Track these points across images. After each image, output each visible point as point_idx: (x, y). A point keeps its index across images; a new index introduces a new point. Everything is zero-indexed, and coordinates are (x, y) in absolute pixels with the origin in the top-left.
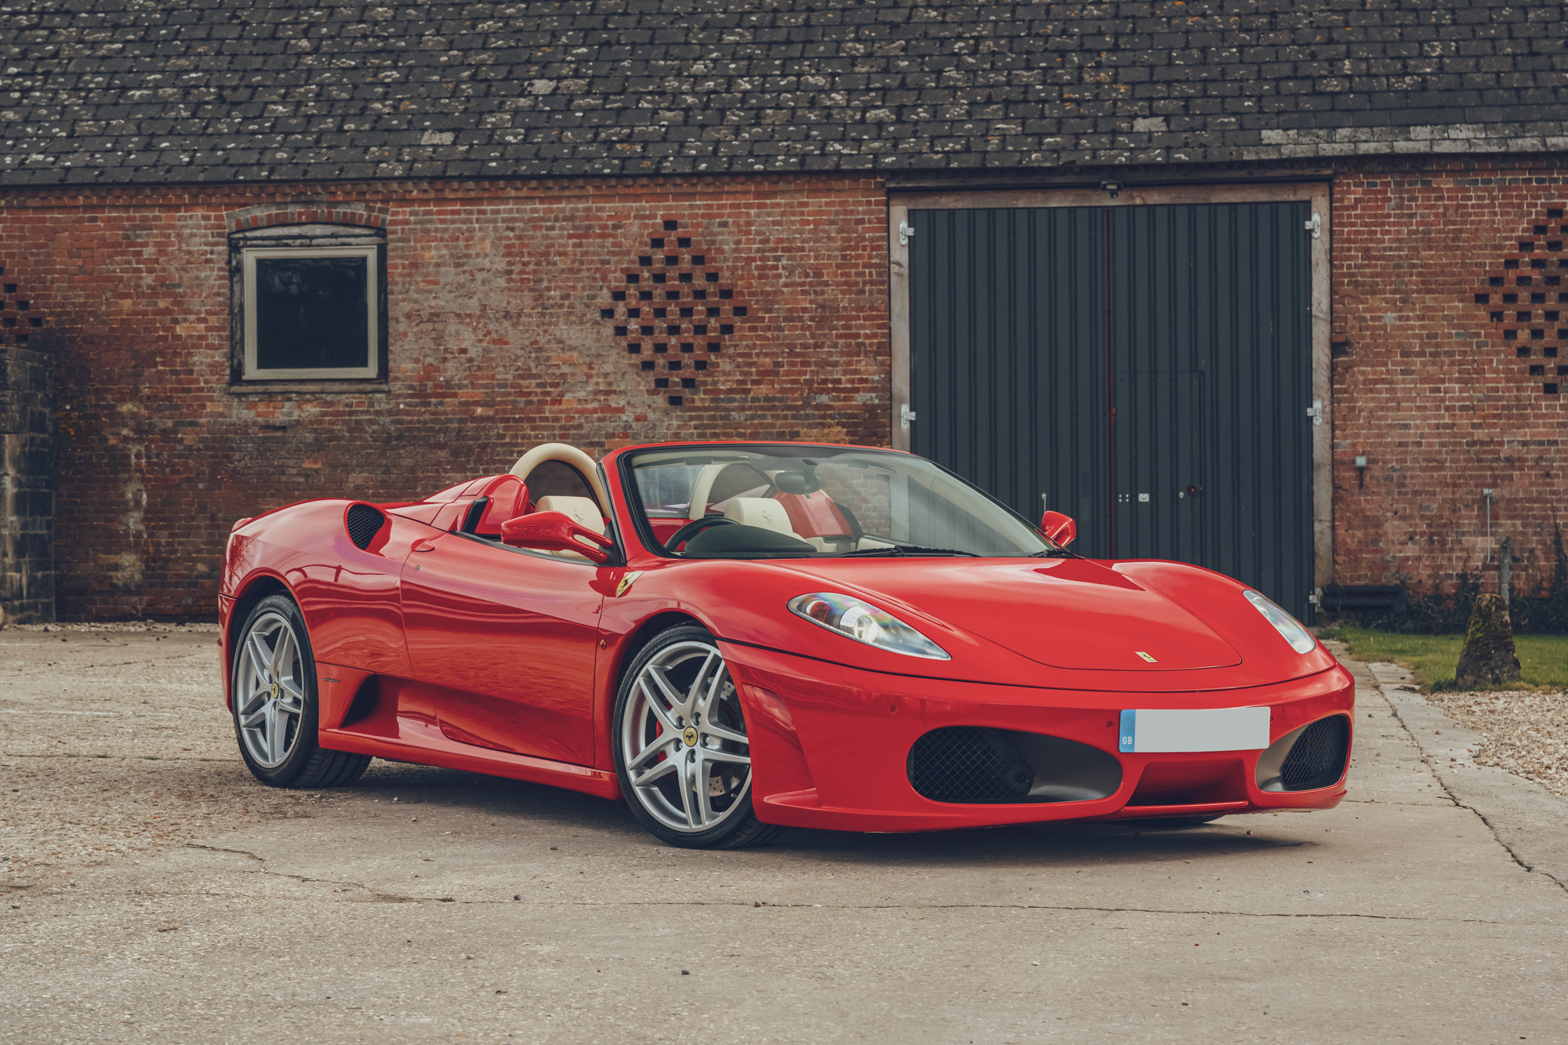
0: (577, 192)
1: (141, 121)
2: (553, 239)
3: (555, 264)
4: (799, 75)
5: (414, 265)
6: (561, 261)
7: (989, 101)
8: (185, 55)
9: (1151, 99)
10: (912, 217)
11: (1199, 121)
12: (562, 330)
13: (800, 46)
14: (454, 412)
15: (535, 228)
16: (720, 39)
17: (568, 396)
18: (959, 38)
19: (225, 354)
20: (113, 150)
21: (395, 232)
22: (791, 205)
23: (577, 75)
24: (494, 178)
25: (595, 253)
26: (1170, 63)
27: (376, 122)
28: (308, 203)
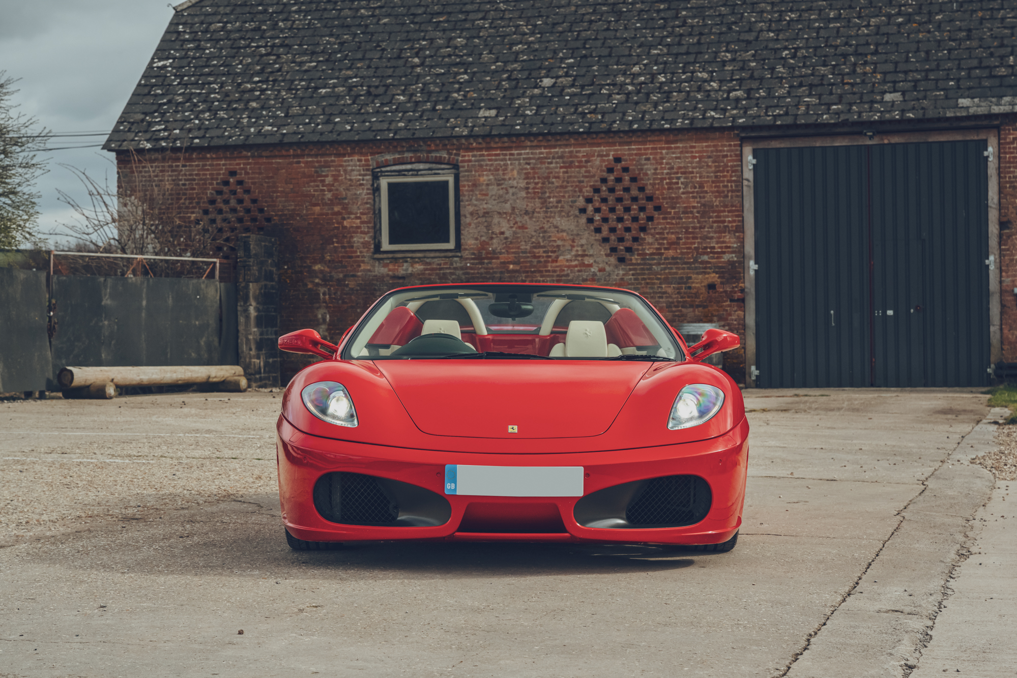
0: (565, 142)
1: (325, 106)
2: (551, 169)
3: (553, 183)
4: (693, 72)
5: (475, 185)
6: (557, 182)
7: (801, 85)
8: (350, 68)
9: (895, 82)
10: (755, 154)
11: (922, 94)
12: (557, 220)
13: (694, 56)
14: (497, 268)
15: (542, 163)
16: (649, 52)
17: (561, 258)
18: (786, 48)
19: (371, 237)
20: (309, 123)
21: (463, 167)
22: (686, 147)
23: (567, 75)
24: (518, 135)
25: (575, 177)
26: (907, 60)
27: (454, 104)
28: (415, 151)
